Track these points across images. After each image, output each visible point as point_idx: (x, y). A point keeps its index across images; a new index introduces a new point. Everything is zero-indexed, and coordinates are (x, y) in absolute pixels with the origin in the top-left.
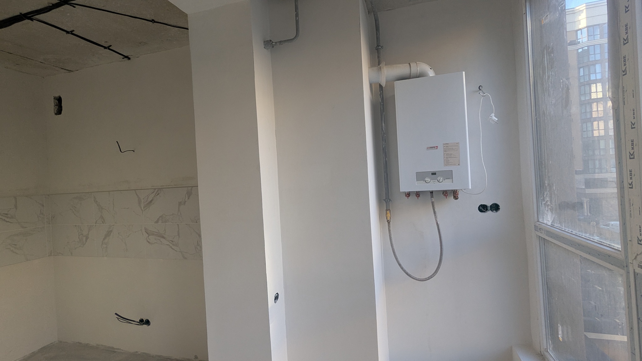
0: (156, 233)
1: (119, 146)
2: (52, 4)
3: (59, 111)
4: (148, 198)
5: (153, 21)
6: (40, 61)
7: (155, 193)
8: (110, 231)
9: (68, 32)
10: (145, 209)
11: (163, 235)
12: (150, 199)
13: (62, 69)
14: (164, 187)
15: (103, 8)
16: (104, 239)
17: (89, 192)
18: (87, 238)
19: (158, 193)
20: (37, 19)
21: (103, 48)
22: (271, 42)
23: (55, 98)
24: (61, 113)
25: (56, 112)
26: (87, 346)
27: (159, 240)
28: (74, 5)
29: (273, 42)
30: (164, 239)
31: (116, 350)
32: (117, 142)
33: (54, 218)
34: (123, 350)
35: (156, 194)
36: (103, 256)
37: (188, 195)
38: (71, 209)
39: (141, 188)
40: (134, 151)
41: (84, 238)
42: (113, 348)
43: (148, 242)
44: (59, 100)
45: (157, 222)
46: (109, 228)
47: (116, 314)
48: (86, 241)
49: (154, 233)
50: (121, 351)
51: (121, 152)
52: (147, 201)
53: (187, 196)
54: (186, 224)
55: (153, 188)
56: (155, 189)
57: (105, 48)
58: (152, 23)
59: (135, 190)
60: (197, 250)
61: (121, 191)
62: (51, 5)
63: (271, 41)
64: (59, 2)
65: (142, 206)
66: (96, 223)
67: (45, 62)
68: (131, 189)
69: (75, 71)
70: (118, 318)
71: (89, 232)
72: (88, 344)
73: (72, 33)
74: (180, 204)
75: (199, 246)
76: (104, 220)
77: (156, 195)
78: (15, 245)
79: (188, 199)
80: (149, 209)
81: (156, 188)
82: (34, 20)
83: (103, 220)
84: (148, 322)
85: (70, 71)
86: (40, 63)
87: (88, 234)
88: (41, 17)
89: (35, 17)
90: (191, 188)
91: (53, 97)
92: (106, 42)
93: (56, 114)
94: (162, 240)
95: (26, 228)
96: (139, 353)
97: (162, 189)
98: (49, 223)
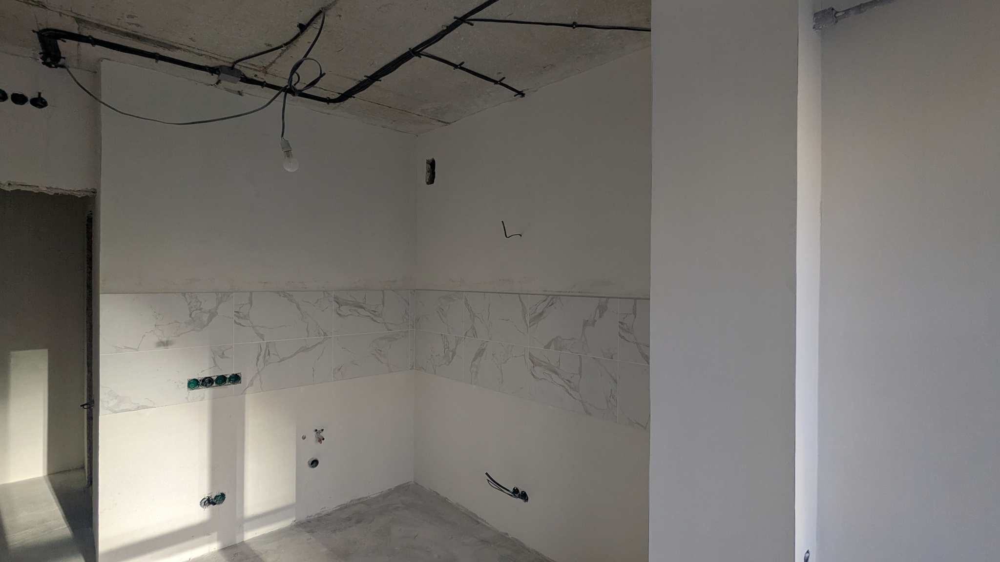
0: (545, 364)
1: (504, 227)
2: (447, 27)
3: (431, 180)
4: (537, 308)
5: (574, 25)
6: (417, 113)
7: (547, 301)
8: (483, 349)
9: (455, 66)
10: (531, 324)
11: (556, 369)
12: (539, 311)
13: (439, 121)
14: (562, 294)
15: (508, 19)
16: (474, 359)
17: (460, 291)
18: (454, 354)
19: (552, 302)
20: (427, 53)
21: (493, 83)
22: (834, 12)
23: (428, 162)
24: (434, 182)
25: (428, 181)
26: (444, 501)
27: (549, 375)
28: (472, 22)
29: (837, 12)
30: (557, 376)
31: (480, 521)
32: (502, 222)
33: (418, 320)
34: (488, 524)
35: (548, 304)
36: (471, 384)
37: (600, 312)
38: (438, 312)
39: (526, 292)
40: (521, 236)
41: (451, 354)
42: (476, 516)
43: (533, 375)
44: (432, 164)
45: (548, 347)
46: (481, 345)
47: (487, 474)
48: (452, 358)
49: (543, 363)
50: (486, 524)
51: (507, 237)
52: (535, 313)
53: (598, 311)
54: (594, 358)
55: (545, 293)
56: (548, 296)
57: (496, 82)
58: (572, 28)
59: (519, 294)
60: (609, 403)
61: (500, 294)
62: (445, 28)
63: (833, 9)
64: (456, 21)
65: (528, 319)
66: (466, 335)
67: (423, 115)
68: (513, 292)
69: (453, 122)
70: (488, 481)
71: (456, 346)
72: (447, 498)
73: (459, 67)
74: (586, 323)
75: (613, 398)
76: (476, 332)
77: (550, 304)
78: (381, 351)
79: (600, 317)
80: (537, 326)
81: (550, 293)
82: (422, 56)
83: (474, 332)
84: (524, 496)
85: (448, 123)
86: (417, 116)
87: (455, 348)
88: (430, 50)
89: (424, 51)
90: (605, 299)
91: (426, 161)
92: (500, 73)
93: (428, 183)
94: (554, 376)
95: (391, 330)
96: (510, 537)
97: (558, 297)
98: (413, 327)
